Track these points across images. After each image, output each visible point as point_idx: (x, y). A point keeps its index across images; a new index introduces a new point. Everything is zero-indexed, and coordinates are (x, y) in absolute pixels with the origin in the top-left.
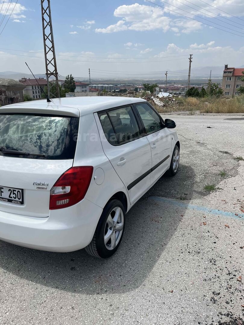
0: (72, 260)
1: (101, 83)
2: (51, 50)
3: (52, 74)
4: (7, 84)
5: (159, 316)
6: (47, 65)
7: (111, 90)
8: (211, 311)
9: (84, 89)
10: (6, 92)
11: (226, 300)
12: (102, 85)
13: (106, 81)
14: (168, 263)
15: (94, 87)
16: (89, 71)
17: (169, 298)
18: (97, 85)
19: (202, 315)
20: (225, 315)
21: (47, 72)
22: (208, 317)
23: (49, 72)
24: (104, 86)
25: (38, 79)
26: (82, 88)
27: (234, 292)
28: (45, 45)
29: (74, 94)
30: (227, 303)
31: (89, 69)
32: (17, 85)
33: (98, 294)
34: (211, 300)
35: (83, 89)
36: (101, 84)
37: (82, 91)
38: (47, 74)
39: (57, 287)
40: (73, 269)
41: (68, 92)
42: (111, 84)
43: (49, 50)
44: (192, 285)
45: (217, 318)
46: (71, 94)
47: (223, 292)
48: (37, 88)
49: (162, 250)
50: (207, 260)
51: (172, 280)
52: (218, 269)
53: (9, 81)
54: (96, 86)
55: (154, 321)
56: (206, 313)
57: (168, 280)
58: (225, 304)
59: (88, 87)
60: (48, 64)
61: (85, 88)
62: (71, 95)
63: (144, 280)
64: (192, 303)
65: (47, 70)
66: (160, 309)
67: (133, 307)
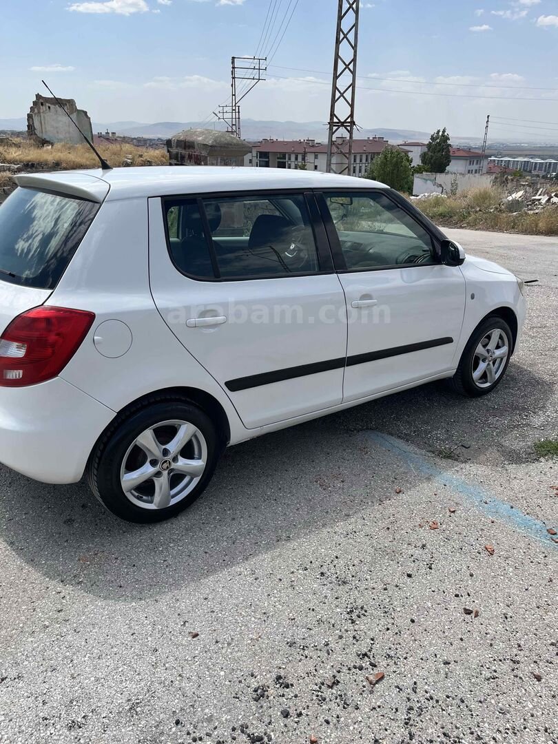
0: (84, 506)
1: (528, 153)
2: (350, 70)
3: (342, 124)
4: (210, 143)
5: (120, 670)
6: (334, 101)
7: (549, 173)
8: (230, 712)
9: (475, 167)
10: (208, 158)
11: (289, 707)
12: (526, 160)
13: (541, 149)
14: (250, 579)
15: (503, 164)
16: (488, 121)
17: (175, 644)
18: (515, 158)
19: (202, 710)
20: (249, 736)
21: (332, 118)
22: (210, 719)
23: (335, 120)
24: (532, 161)
25: (371, 139)
26: (470, 164)
27: (328, 699)
28: (337, 57)
29: (433, 178)
30: (286, 715)
31: (488, 116)
32: (231, 145)
33: (62, 581)
34: (256, 691)
35: (471, 166)
36: (526, 156)
37: (469, 171)
38: (331, 124)
39: (12, 543)
40: (69, 522)
41: (422, 173)
42: (552, 157)
43: (345, 69)
44: (249, 642)
45: (226, 734)
46: (427, 178)
47: (304, 688)
48: (364, 161)
49: (269, 547)
50: (345, 606)
51: (220, 615)
52: (351, 634)
53: (217, 137)
54: (509, 161)
55: (100, 674)
56: (214, 711)
57: (213, 612)
58: (279, 713)
59: (485, 163)
60: (336, 98)
61: (477, 163)
62: (427, 180)
63: (167, 590)
64: (210, 676)
65: (332, 115)
66: (136, 657)
67: (94, 631)
